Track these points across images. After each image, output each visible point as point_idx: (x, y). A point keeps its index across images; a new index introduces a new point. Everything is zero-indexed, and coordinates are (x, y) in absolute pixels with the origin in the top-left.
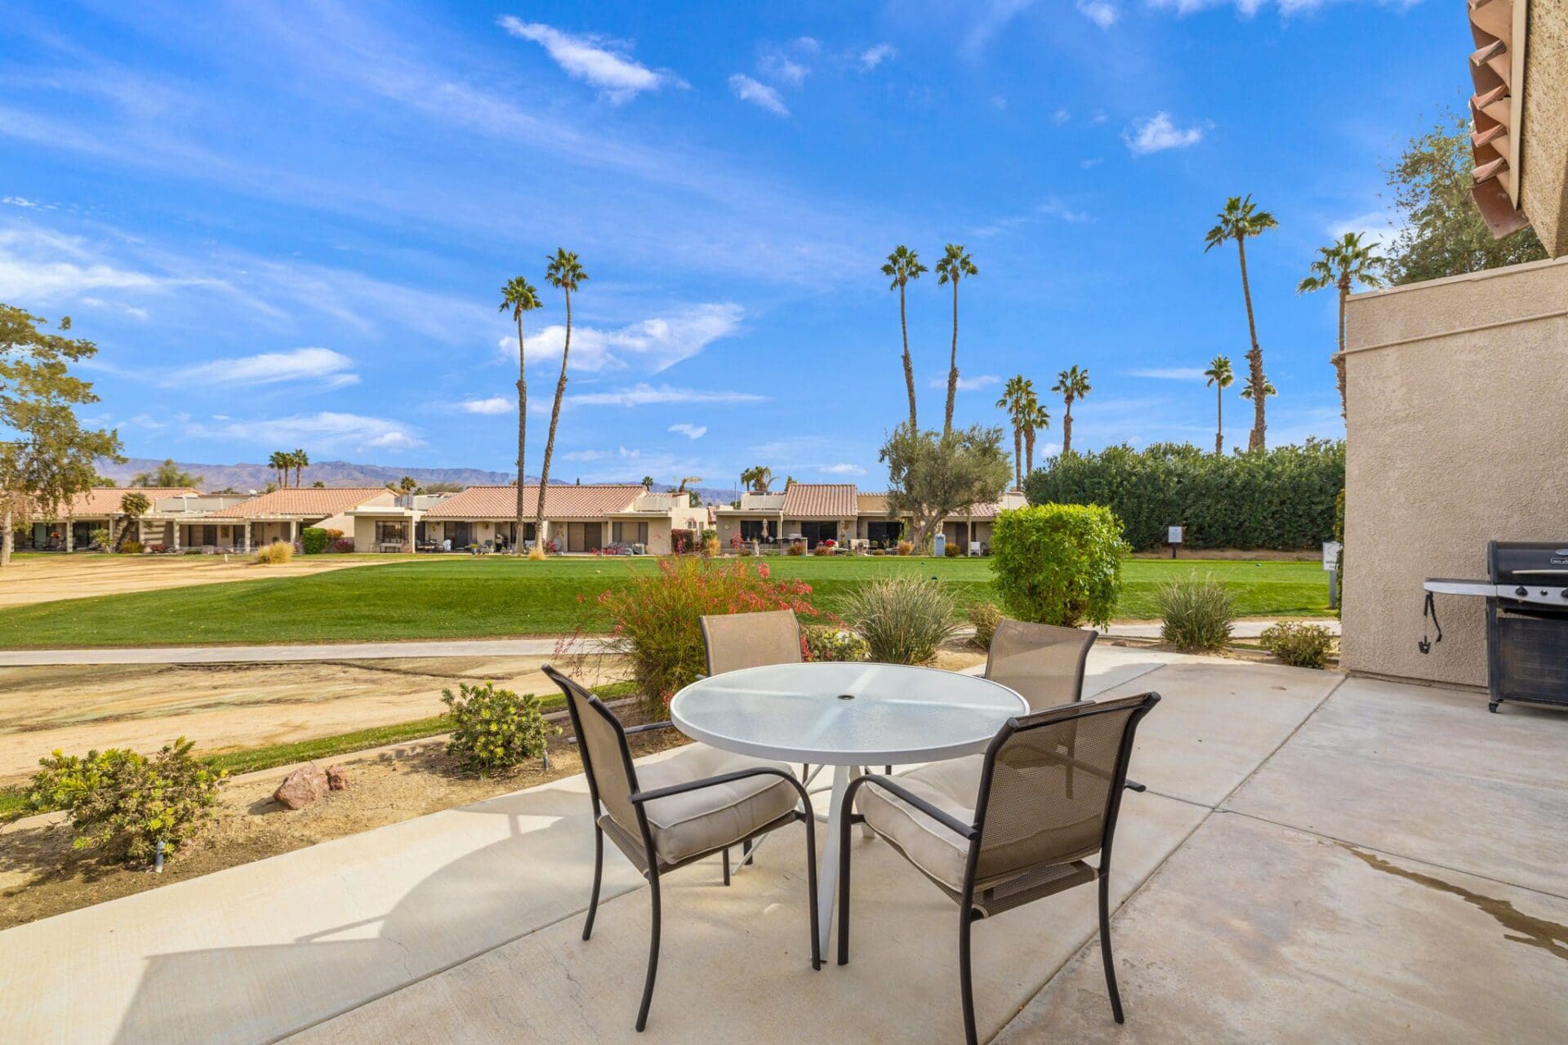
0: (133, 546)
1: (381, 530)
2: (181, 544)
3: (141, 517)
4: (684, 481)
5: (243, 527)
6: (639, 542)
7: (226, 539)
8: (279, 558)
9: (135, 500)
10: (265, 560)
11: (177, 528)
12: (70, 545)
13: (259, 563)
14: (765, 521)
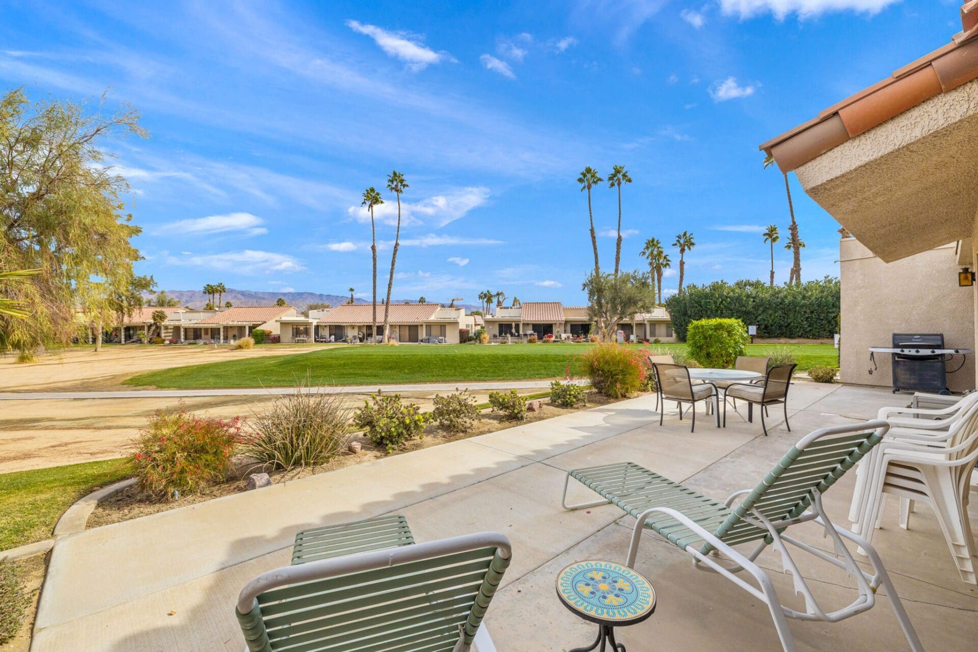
0: (158, 339)
1: (295, 330)
2: (186, 339)
3: (163, 324)
4: (453, 300)
5: (219, 329)
6: (441, 336)
7: (206, 336)
8: (247, 346)
9: (160, 314)
10: (240, 347)
11: (182, 330)
12: (123, 340)
13: (238, 349)
14: (514, 324)
